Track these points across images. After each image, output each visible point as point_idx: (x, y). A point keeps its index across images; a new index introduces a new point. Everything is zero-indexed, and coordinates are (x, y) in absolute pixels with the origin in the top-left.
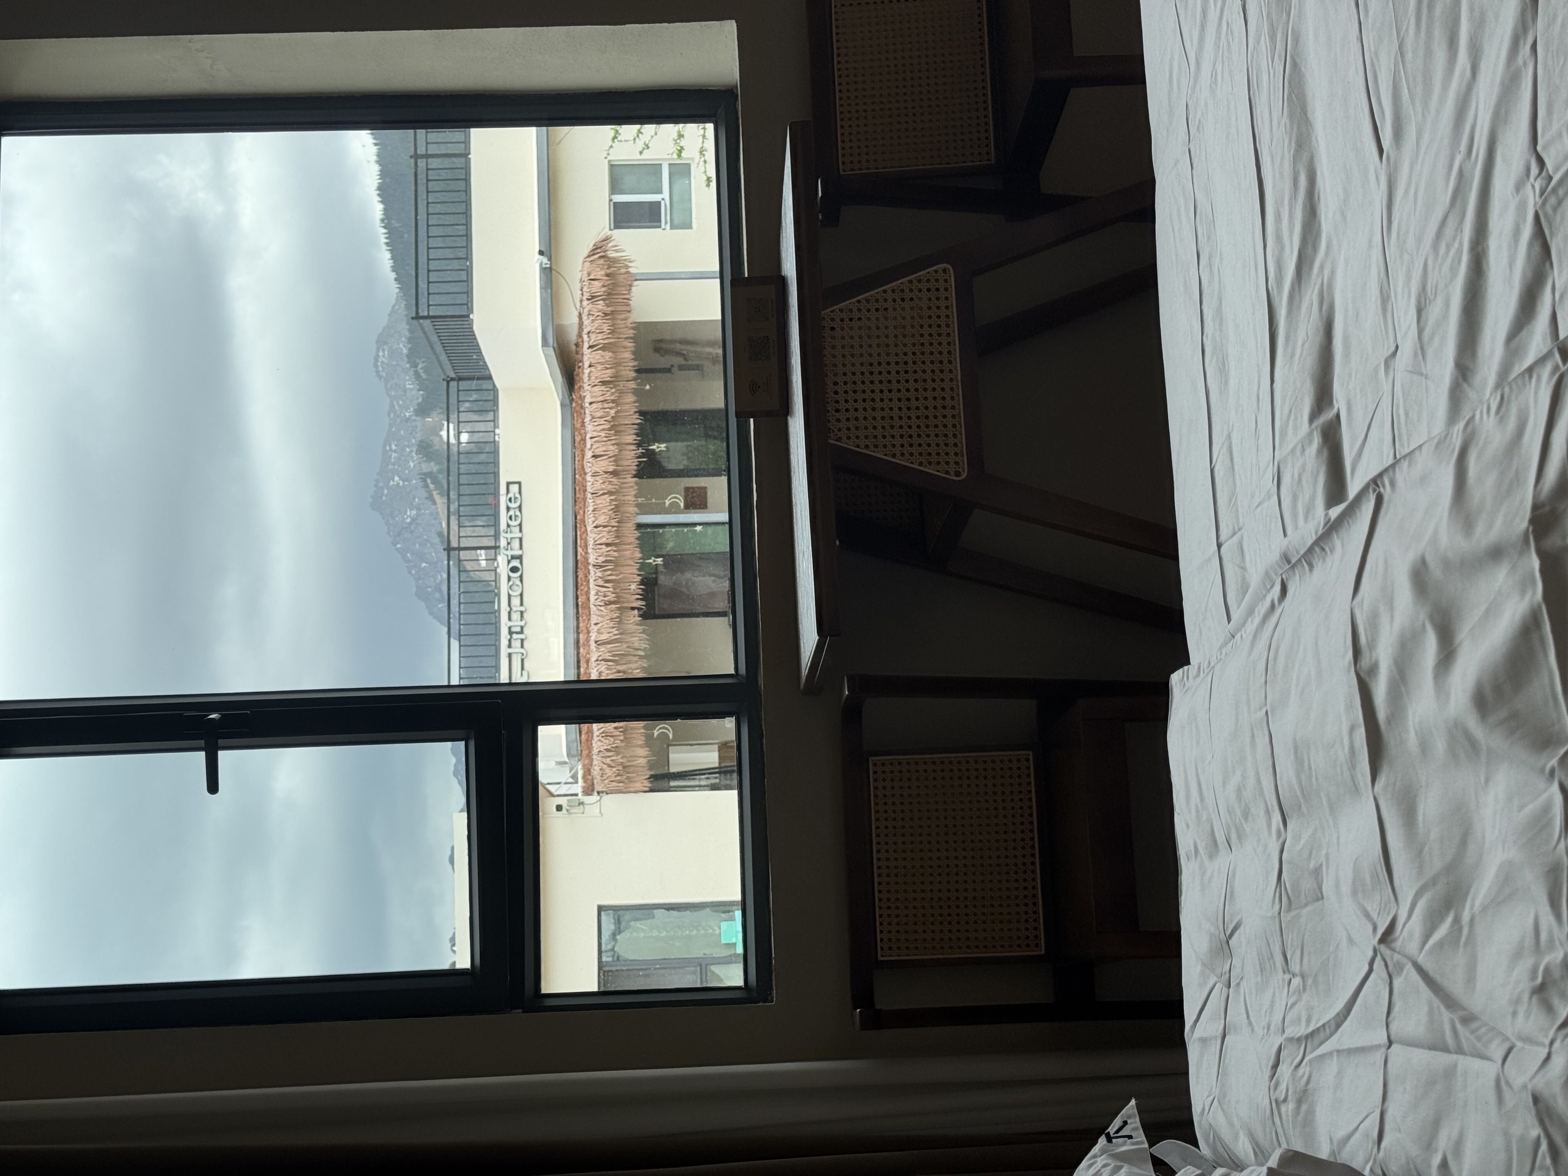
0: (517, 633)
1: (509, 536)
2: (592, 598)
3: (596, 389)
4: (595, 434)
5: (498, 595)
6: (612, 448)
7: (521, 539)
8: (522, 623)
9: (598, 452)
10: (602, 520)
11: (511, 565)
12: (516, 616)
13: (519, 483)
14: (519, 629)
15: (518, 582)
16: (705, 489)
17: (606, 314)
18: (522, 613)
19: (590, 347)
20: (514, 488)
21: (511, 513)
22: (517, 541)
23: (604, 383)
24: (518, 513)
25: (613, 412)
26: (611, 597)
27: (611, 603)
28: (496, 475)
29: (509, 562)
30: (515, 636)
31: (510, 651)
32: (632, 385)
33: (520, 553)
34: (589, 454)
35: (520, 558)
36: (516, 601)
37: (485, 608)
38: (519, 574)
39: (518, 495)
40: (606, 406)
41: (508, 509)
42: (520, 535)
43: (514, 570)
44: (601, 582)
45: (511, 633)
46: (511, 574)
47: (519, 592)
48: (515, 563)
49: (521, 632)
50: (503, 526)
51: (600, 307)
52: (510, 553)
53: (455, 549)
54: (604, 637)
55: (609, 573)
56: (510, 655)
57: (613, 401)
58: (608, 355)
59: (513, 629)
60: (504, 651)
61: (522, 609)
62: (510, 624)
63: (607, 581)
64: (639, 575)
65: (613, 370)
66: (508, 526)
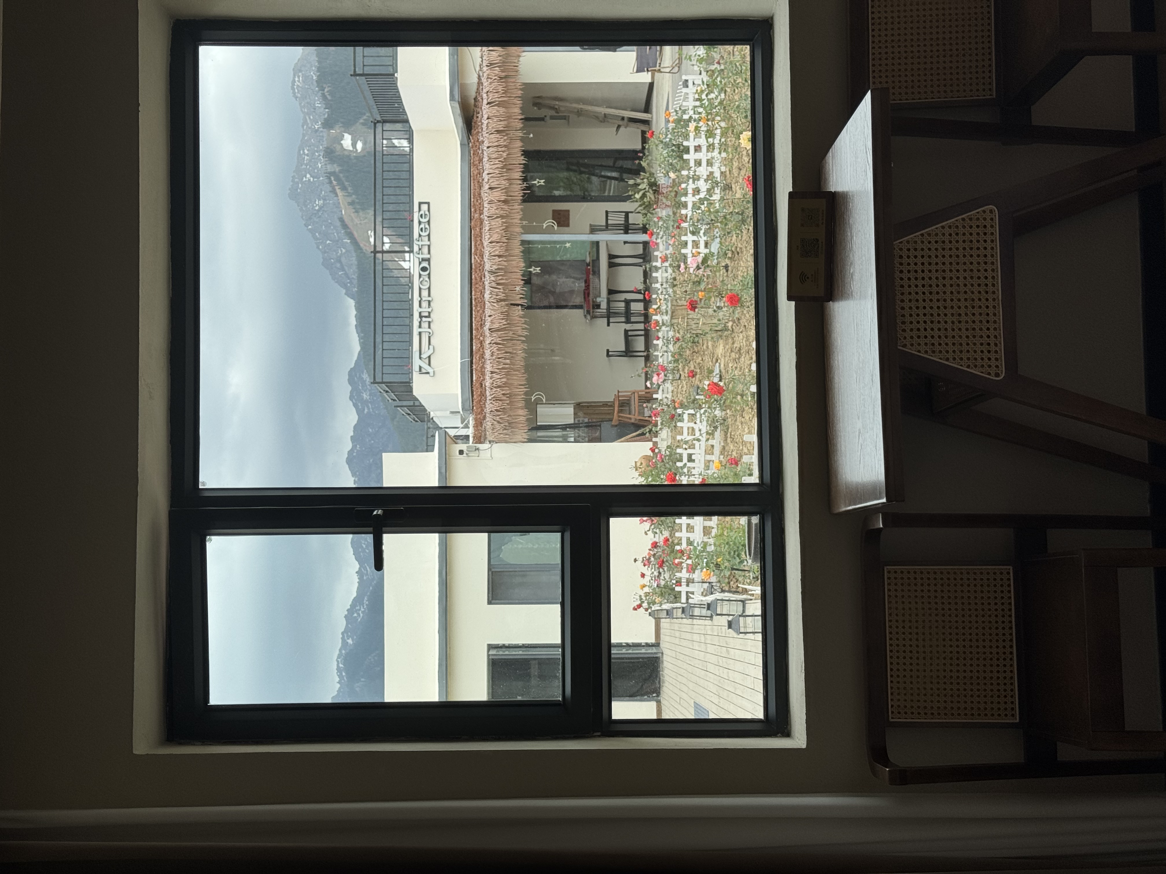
0: (426, 317)
1: (420, 243)
2: (487, 296)
3: (492, 136)
4: (491, 171)
5: (412, 288)
6: (504, 182)
7: (429, 246)
8: (430, 310)
9: (493, 185)
10: (495, 237)
11: (422, 266)
12: (425, 304)
13: (428, 203)
14: (427, 314)
15: (427, 279)
16: (568, 211)
17: (501, 78)
18: (429, 302)
19: (488, 103)
20: (425, 207)
21: (422, 226)
22: (427, 247)
23: (498, 132)
24: (427, 226)
25: (505, 154)
26: (502, 296)
27: (501, 300)
28: (411, 196)
29: (420, 263)
30: (424, 319)
31: (420, 330)
32: (520, 134)
33: (428, 256)
34: (486, 187)
35: (428, 260)
36: (425, 293)
37: (402, 297)
38: (427, 272)
39: (427, 213)
40: (500, 149)
41: (420, 223)
42: (428, 243)
43: (424, 269)
44: (494, 285)
45: (421, 317)
46: (422, 273)
47: (428, 286)
48: (425, 264)
49: (429, 316)
50: (416, 235)
51: (496, 72)
52: (421, 256)
53: (379, 252)
54: (496, 326)
55: (500, 278)
56: (420, 333)
57: (505, 146)
58: (502, 110)
59: (423, 314)
60: (416, 330)
61: (430, 299)
62: (421, 310)
63: (498, 284)
64: (522, 280)
65: (505, 122)
66: (420, 236)
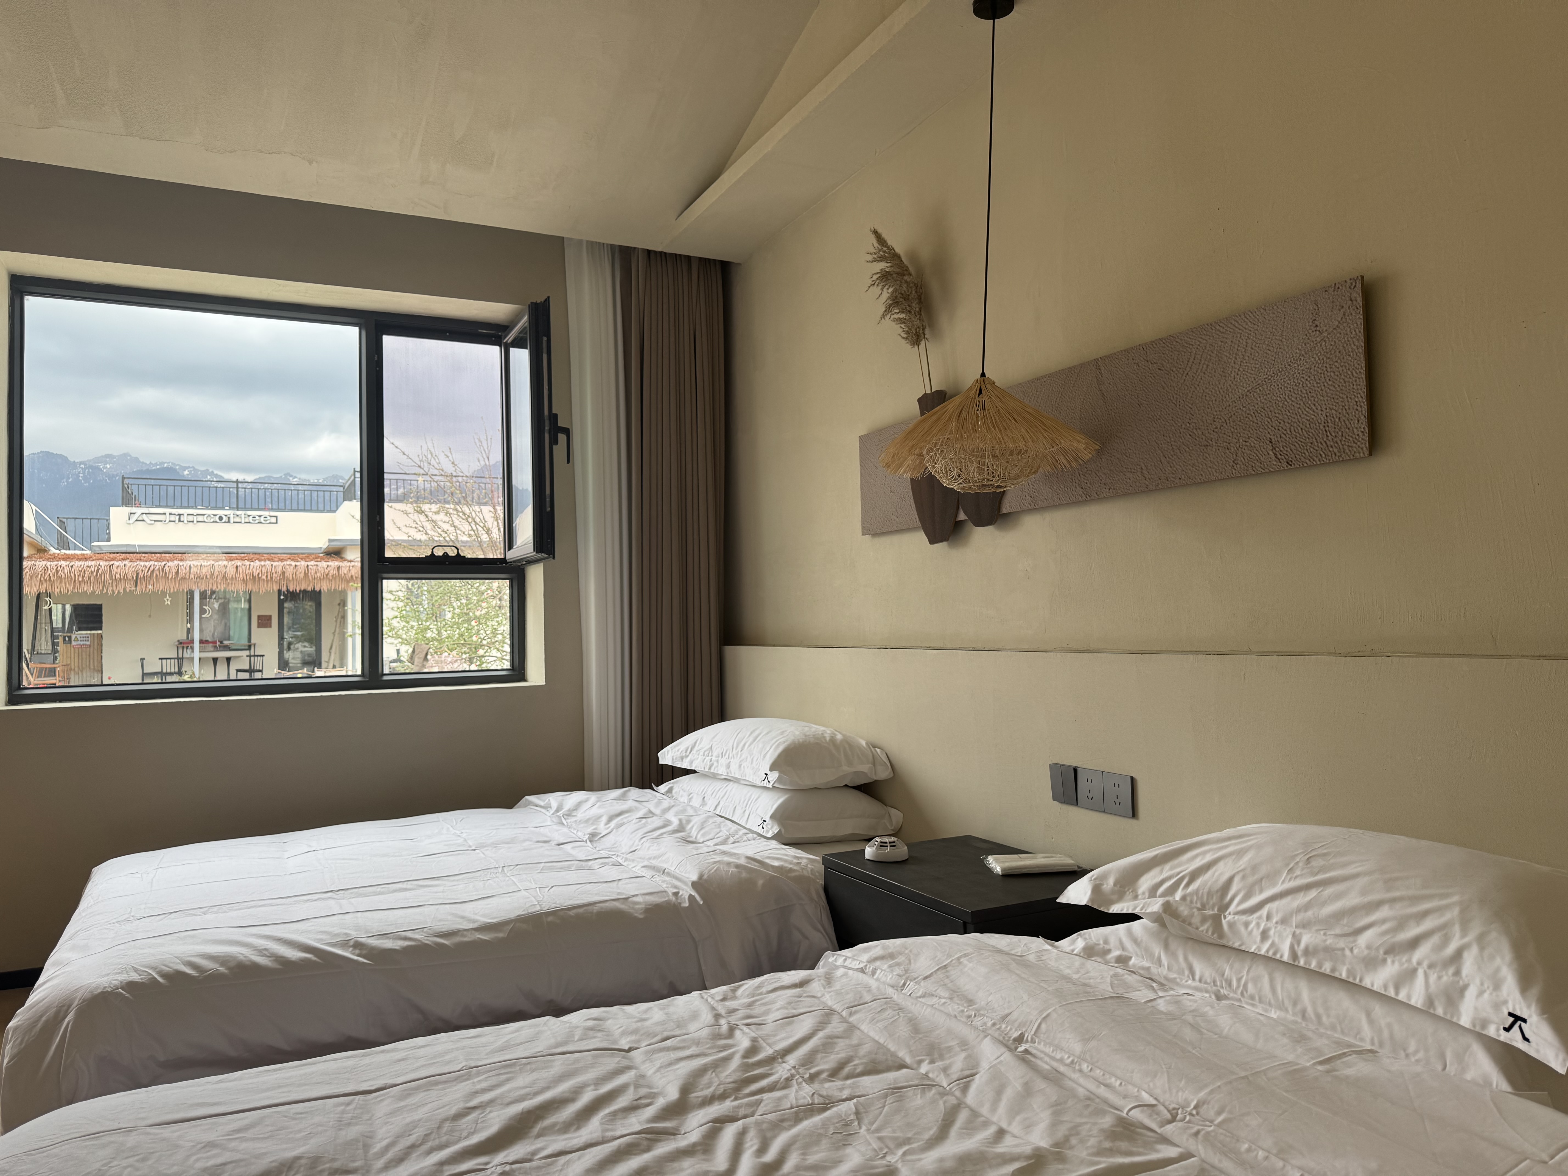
0: (179, 518)
1: (243, 516)
2: (143, 563)
3: (281, 568)
4: (251, 567)
5: (207, 508)
6: (241, 576)
7: (240, 522)
8: (186, 522)
9: (240, 569)
10: (194, 570)
11: (224, 517)
12: (191, 518)
13: (276, 523)
14: (182, 519)
15: (212, 520)
16: (270, 627)
17: (327, 575)
18: (193, 522)
19: (308, 566)
20: (274, 520)
21: (257, 518)
22: (239, 520)
23: (283, 573)
24: (257, 521)
25: (264, 577)
26: (141, 575)
27: (137, 574)
28: (284, 510)
29: (226, 515)
30: (178, 517)
31: (168, 514)
32: (284, 589)
33: (232, 521)
34: (239, 563)
35: (229, 522)
36: (200, 518)
37: (199, 500)
38: (218, 521)
39: (268, 522)
40: (269, 574)
41: (260, 516)
42: (243, 522)
43: (221, 518)
44: (152, 568)
45: (180, 515)
46: (218, 516)
47: (206, 520)
48: (225, 519)
49: (180, 521)
50: (249, 513)
51: (332, 572)
52: (232, 516)
53: (237, 485)
54: (114, 570)
55: (158, 573)
56: (165, 514)
57: (271, 578)
58: (302, 575)
59: (182, 516)
60: (168, 511)
61: (195, 522)
62: (185, 515)
63: (152, 572)
65: (291, 578)
66: (249, 516)
